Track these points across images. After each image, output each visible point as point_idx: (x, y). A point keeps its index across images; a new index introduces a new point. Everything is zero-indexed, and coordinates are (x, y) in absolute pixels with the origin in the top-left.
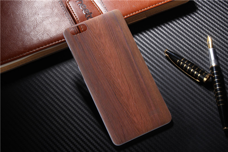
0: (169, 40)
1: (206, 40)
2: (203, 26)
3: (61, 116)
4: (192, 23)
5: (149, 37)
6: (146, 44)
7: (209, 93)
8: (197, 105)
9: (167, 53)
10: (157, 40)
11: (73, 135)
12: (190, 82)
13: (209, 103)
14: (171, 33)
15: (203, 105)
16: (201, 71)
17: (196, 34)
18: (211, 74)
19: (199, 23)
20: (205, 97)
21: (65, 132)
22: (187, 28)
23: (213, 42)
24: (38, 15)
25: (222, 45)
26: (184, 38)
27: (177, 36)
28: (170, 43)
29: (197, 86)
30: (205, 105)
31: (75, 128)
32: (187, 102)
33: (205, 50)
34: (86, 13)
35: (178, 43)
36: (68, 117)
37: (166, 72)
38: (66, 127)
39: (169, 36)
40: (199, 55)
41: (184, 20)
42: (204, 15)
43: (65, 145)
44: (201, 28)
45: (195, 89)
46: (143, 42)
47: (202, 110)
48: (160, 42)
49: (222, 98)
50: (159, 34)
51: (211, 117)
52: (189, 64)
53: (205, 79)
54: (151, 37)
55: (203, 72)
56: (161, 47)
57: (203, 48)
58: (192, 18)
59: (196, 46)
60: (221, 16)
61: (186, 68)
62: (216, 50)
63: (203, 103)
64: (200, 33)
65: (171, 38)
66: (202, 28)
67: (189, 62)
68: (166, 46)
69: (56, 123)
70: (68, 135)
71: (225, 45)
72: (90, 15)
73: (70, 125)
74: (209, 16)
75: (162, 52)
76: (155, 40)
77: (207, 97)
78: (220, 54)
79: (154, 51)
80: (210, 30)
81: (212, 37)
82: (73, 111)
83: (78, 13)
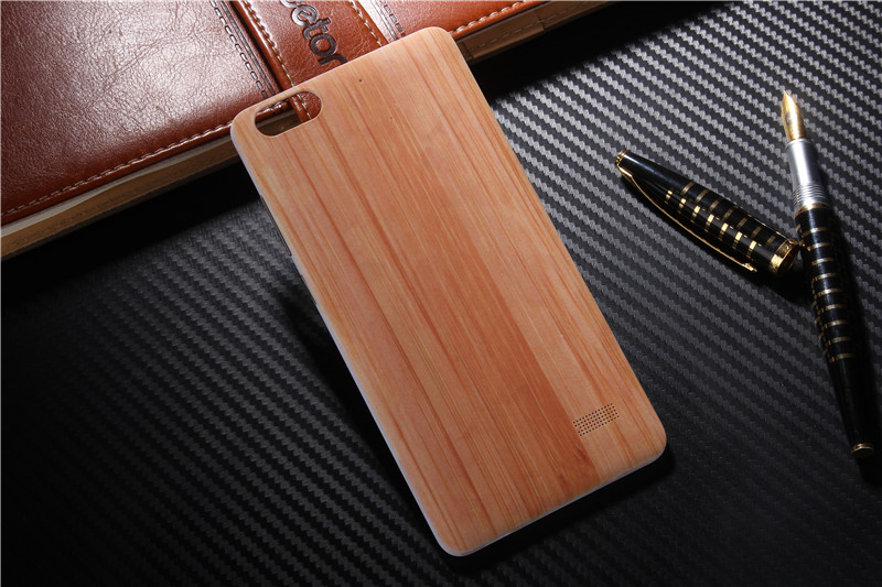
0: (632, 113)
1: (777, 110)
2: (764, 56)
3: (220, 425)
4: (722, 45)
5: (555, 108)
6: (545, 135)
7: (794, 315)
8: (749, 364)
9: (625, 163)
10: (587, 115)
11: (269, 493)
12: (717, 274)
13: (795, 352)
14: (641, 87)
15: (771, 362)
16: (759, 229)
17: (738, 89)
18: (801, 239)
19: (747, 46)
20: (779, 330)
21: (236, 485)
22: (701, 64)
23: (802, 113)
24: (121, 34)
25: (839, 127)
26: (690, 106)
27: (666, 96)
28: (637, 126)
29: (748, 287)
30: (780, 359)
31: (274, 468)
32: (708, 351)
33: (776, 147)
34: (306, 22)
35: (669, 124)
36: (247, 428)
37: (624, 240)
38: (239, 466)
39: (633, 98)
40: (751, 169)
41: (688, 35)
42: (767, 11)
43: (239, 535)
44: (758, 64)
45: (740, 300)
46: (533, 126)
47: (769, 380)
48: (598, 123)
49: (842, 330)
50: (594, 95)
51: (803, 406)
52: (713, 206)
53: (777, 261)
54: (562, 104)
55: (767, 234)
56: (602, 143)
57: (766, 142)
58: (721, 26)
59: (740, 134)
60: (836, 13)
61: (701, 220)
62: (818, 146)
63: (772, 354)
64: (755, 82)
65: (639, 105)
66: (762, 63)
67: (711, 196)
68: (622, 141)
69: (200, 452)
70: (247, 496)
71: (853, 126)
72: (319, 27)
73: (255, 458)
74: (788, 17)
75: (606, 163)
76: (579, 117)
77: (788, 329)
78: (832, 160)
79: (575, 158)
80: (791, 71)
81: (799, 97)
82: (266, 401)
83: (273, 23)
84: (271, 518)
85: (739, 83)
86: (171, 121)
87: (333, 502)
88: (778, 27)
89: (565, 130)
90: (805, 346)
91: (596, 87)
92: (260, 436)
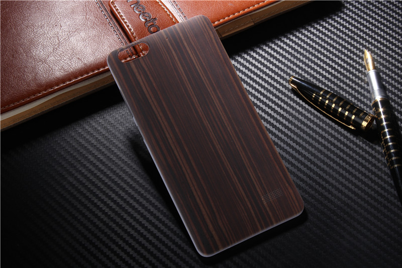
0: (295, 61)
1: (362, 58)
2: (354, 35)
3: (109, 202)
4: (335, 30)
5: (260, 58)
6: (256, 70)
7: (373, 149)
8: (353, 171)
9: (293, 82)
10: (275, 61)
11: (132, 232)
12: (337, 131)
13: (374, 165)
14: (299, 49)
15: (363, 170)
16: (356, 109)
17: (343, 49)
18: (375, 114)
19: (347, 31)
20: (367, 156)
21: (117, 229)
22: (326, 39)
23: (374, 60)
24: (61, 27)
25: (390, 66)
26: (322, 57)
27: (310, 53)
28: (298, 66)
29: (351, 137)
30: (367, 169)
31: (134, 221)
32: (334, 165)
33: (362, 75)
34: (146, 19)
35: (313, 65)
36: (121, 203)
37: (294, 116)
38: (118, 220)
39: (296, 54)
40: (351, 85)
41: (320, 26)
42: (355, 15)
43: (119, 251)
44: (352, 38)
45: (348, 142)
46: (250, 67)
47: (363, 178)
48: (280, 65)
49: (396, 154)
50: (278, 53)
51: (379, 189)
52: (334, 100)
53: (364, 124)
54: (263, 57)
55: (359, 112)
56: (282, 74)
57: (357, 73)
58: (335, 22)
59: (345, 69)
60: (387, 16)
61: (329, 106)
62: (381, 74)
63: (364, 166)
64: (351, 46)
65: (299, 57)
66: (354, 38)
67: (333, 96)
68: (291, 72)
69: (100, 214)
70: (122, 234)
71: (397, 65)
73: (125, 216)
74: (365, 18)
75: (284, 83)
76: (271, 63)
77: (371, 155)
78: (388, 80)
79: (270, 80)
80: (367, 41)
81: (372, 53)
82: (130, 191)
83: (131, 21)
84: (134, 243)
85: (344, 47)
86: (85, 64)
87: (162, 236)
88: (361, 22)
89: (265, 68)
90: (379, 162)
91: (278, 49)
92: (128, 206)
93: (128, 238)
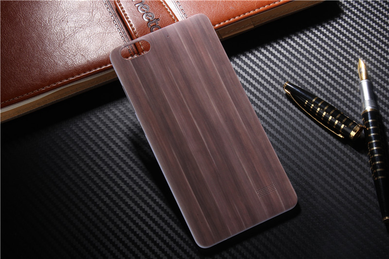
0: (291, 65)
1: (356, 66)
2: (351, 42)
3: (103, 197)
4: (333, 37)
5: (257, 61)
6: (253, 73)
7: (360, 158)
8: (339, 179)
9: (287, 88)
10: (272, 65)
11: (124, 228)
12: (326, 138)
13: (360, 174)
14: (296, 53)
15: (349, 178)
16: (346, 119)
17: (339, 56)
18: (364, 124)
19: (344, 37)
20: (353, 164)
21: (109, 223)
22: (323, 45)
23: (367, 68)
24: (68, 22)
25: (383, 75)
26: (318, 63)
27: (307, 58)
28: (293, 71)
29: (340, 145)
30: (353, 177)
31: (126, 217)
32: (321, 172)
33: (355, 83)
34: (149, 19)
35: (308, 71)
36: (115, 198)
37: (286, 121)
38: (111, 215)
39: (292, 59)
40: (343, 92)
41: (318, 32)
42: (353, 22)
43: (110, 246)
45: (336, 150)
46: (248, 69)
47: (348, 186)
48: (276, 69)
49: (381, 166)
50: (275, 56)
51: (362, 199)
52: (326, 108)
53: (353, 134)
54: (261, 60)
55: (349, 122)
56: (278, 78)
57: (350, 81)
58: (333, 28)
59: (339, 76)
60: (384, 24)
61: (320, 114)
62: (374, 83)
63: (349, 175)
64: (347, 54)
65: (295, 62)
66: (350, 45)
67: (325, 104)
68: (287, 77)
69: (94, 208)
70: (114, 228)
72: (155, 22)
73: (118, 212)
75: (279, 87)
76: (268, 66)
77: (357, 164)
78: (379, 89)
79: (265, 84)
80: (363, 49)
81: (366, 61)
82: (124, 187)
83: (135, 19)
84: (124, 239)
85: (339, 54)
86: (88, 61)
87: (152, 233)
88: (358, 29)
89: (262, 71)
90: (364, 172)
91: (276, 53)
92: (121, 202)
93: (119, 234)
